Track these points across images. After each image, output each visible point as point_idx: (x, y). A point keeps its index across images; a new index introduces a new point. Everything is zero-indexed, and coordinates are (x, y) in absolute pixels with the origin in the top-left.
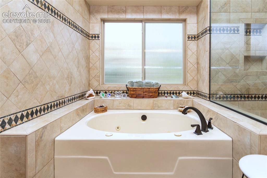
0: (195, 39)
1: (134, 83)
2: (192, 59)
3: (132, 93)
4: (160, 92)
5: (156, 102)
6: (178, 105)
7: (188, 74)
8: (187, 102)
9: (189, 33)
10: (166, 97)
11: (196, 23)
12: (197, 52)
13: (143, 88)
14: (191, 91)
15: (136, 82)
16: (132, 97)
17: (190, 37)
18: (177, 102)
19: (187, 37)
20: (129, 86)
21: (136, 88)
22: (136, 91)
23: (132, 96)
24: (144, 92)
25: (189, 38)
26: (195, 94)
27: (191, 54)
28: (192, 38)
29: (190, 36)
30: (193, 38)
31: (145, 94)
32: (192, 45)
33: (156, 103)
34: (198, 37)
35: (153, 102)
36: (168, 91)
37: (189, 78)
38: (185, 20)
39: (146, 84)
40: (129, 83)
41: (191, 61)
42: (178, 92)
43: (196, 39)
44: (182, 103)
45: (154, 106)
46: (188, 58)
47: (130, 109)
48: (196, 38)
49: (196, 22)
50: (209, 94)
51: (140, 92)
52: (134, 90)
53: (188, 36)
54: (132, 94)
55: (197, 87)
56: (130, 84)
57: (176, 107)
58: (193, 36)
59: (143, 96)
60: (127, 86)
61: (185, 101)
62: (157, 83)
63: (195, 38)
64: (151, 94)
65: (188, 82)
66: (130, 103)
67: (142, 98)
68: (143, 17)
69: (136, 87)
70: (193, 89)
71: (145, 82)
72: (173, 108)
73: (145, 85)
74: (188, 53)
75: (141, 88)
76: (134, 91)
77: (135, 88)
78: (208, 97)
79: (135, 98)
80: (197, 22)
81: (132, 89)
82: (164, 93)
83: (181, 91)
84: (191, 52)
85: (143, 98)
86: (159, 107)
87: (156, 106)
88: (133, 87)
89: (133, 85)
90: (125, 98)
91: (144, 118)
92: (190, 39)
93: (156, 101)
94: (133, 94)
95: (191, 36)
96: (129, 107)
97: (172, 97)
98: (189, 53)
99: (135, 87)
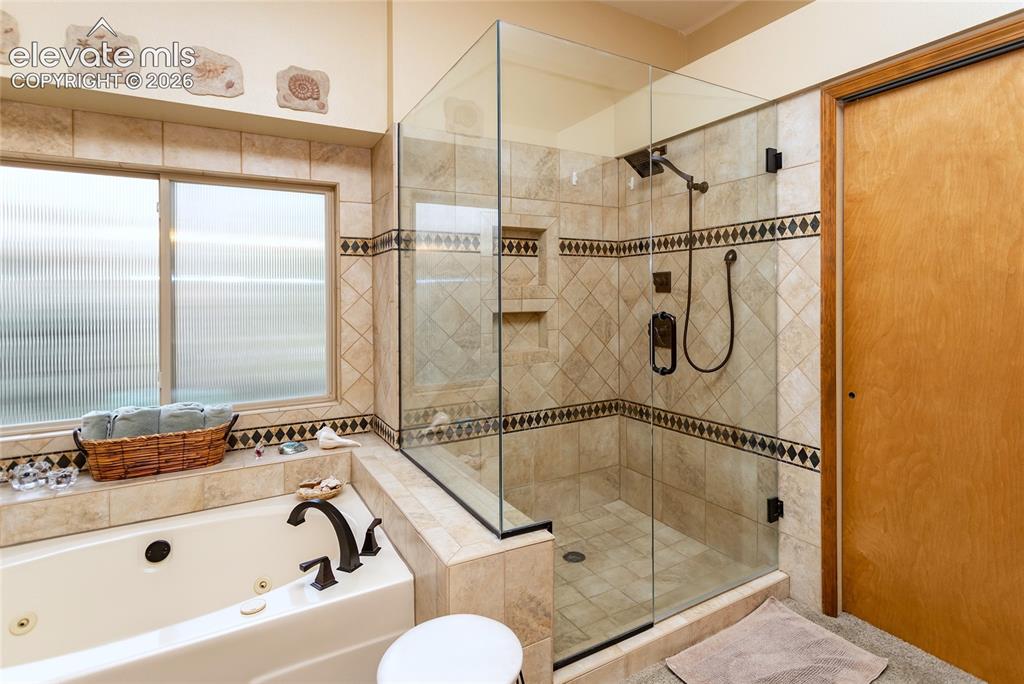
0: (365, 251)
1: (117, 423)
2: (355, 315)
3: (104, 461)
4: (238, 435)
5: (214, 480)
6: (301, 477)
7: (343, 362)
8: (332, 462)
9: (345, 230)
10: (259, 453)
11: (370, 201)
12: (373, 293)
13: (158, 438)
14: (356, 419)
15: (124, 418)
16: (102, 478)
17: (351, 245)
18: (295, 469)
19: (340, 243)
20: (88, 436)
21: (122, 442)
22: (123, 452)
23: (103, 475)
24: (160, 454)
25: (345, 247)
26: (368, 426)
27: (354, 300)
28: (355, 247)
29: (351, 243)
30: (360, 249)
31: (164, 458)
32: (357, 270)
33: (215, 483)
34: (374, 246)
35: (203, 485)
36: (273, 430)
37: (348, 375)
38: (332, 188)
39: (172, 418)
40: (89, 426)
41: (353, 320)
42: (308, 426)
43: (370, 251)
44: (316, 468)
45: (206, 496)
46: (343, 311)
47: (95, 527)
48: (368, 247)
49: (370, 196)
50: (400, 431)
51: (142, 455)
52: (116, 450)
53: (343, 241)
54: (106, 466)
55: (375, 404)
56: (93, 427)
57: (292, 486)
58: (358, 241)
59: (160, 468)
60: (81, 439)
61: (325, 460)
62: (222, 412)
63: (365, 247)
64: (193, 455)
65: (343, 392)
66: (91, 506)
67: (154, 474)
68: (161, 164)
69: (126, 439)
70: (362, 412)
71: (169, 413)
72: (282, 489)
73: (165, 423)
74: (343, 298)
75: (149, 439)
76: (110, 454)
77: (115, 443)
78: (396, 438)
79: (121, 478)
80: (372, 199)
81: (102, 449)
82: (257, 438)
83: (321, 423)
84: (353, 293)
85: (158, 473)
86: (225, 499)
87: (214, 497)
88: (110, 440)
89: (113, 429)
90: (63, 489)
91: (158, 552)
92: (350, 251)
93: (213, 477)
94: (110, 468)
95: (354, 240)
96: (89, 524)
97: (282, 452)
98: (347, 295)
99: (119, 440)
